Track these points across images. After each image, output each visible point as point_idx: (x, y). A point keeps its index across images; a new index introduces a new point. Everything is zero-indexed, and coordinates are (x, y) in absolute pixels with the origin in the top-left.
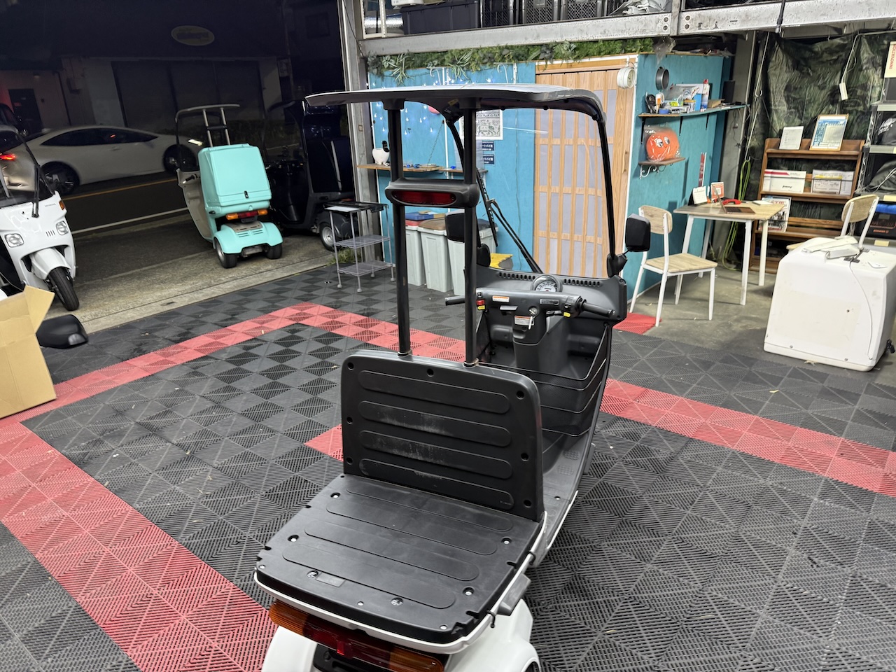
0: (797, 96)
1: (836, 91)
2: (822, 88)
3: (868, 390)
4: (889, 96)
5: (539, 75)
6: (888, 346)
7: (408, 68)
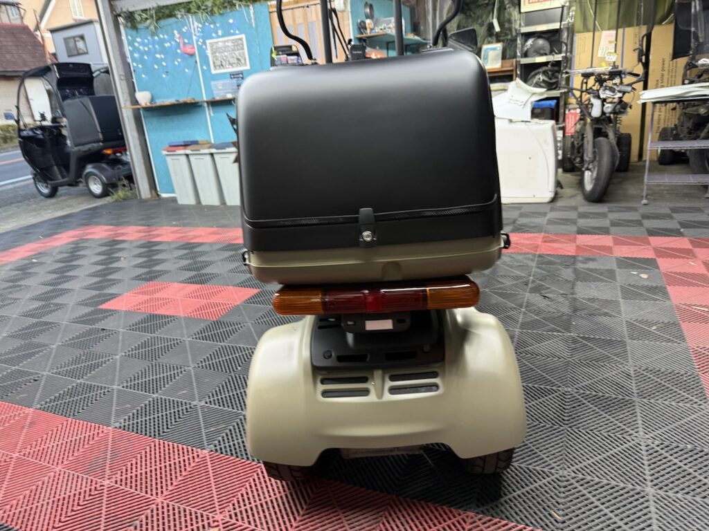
1: (491, 26)
2: (482, 25)
3: (552, 210)
4: (527, 24)
5: (271, 12)
6: (559, 184)
7: (159, 19)
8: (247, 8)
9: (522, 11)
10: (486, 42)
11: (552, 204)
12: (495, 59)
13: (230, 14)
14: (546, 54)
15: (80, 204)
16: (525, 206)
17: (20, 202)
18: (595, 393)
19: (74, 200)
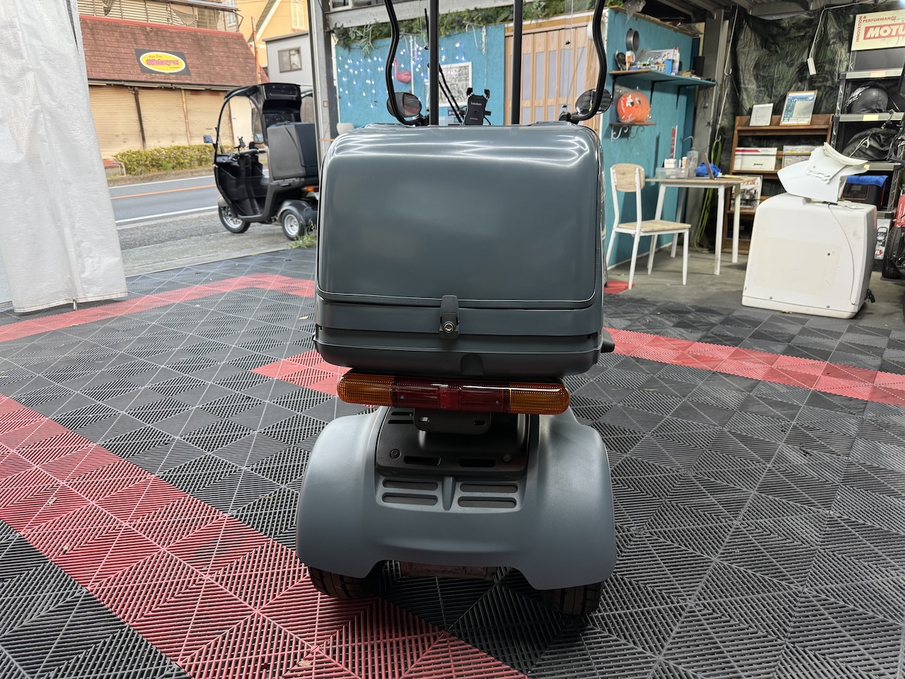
0: (766, 75)
1: (805, 67)
2: (790, 65)
3: (850, 330)
4: (857, 68)
5: (508, 37)
6: (868, 295)
7: (375, 38)
8: (478, 30)
9: (853, 48)
10: (793, 88)
11: (853, 323)
12: (803, 113)
13: (458, 37)
14: (881, 111)
15: (260, 246)
16: (812, 319)
17: (201, 235)
18: (842, 603)
19: (256, 241)
